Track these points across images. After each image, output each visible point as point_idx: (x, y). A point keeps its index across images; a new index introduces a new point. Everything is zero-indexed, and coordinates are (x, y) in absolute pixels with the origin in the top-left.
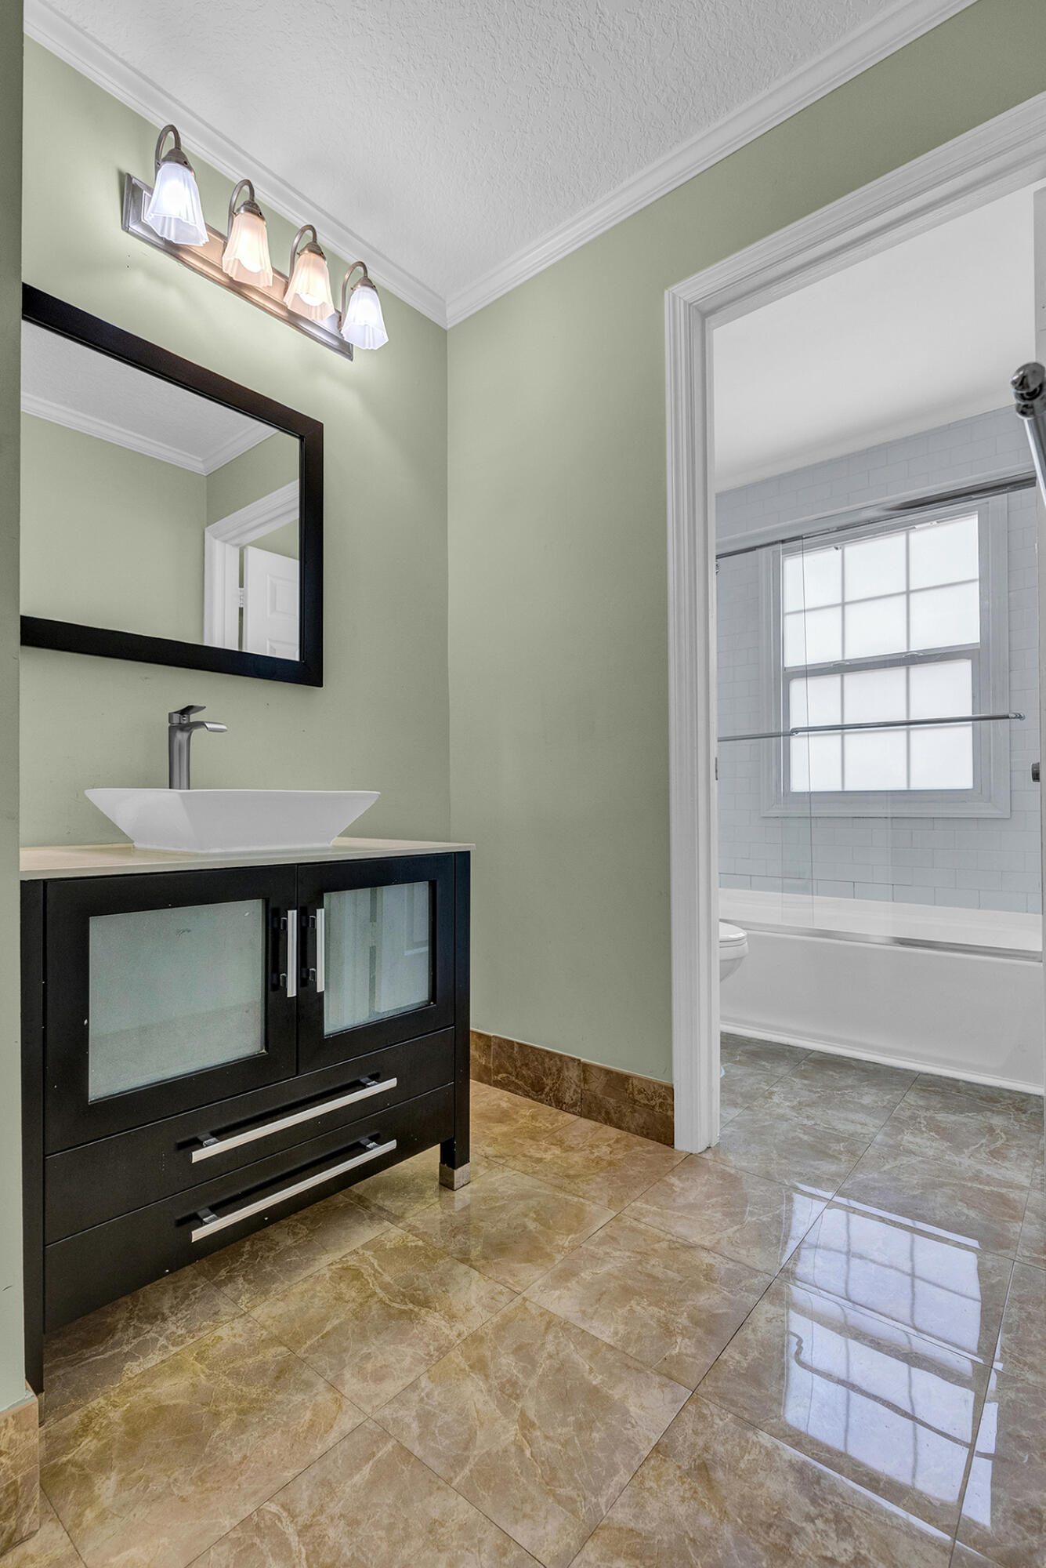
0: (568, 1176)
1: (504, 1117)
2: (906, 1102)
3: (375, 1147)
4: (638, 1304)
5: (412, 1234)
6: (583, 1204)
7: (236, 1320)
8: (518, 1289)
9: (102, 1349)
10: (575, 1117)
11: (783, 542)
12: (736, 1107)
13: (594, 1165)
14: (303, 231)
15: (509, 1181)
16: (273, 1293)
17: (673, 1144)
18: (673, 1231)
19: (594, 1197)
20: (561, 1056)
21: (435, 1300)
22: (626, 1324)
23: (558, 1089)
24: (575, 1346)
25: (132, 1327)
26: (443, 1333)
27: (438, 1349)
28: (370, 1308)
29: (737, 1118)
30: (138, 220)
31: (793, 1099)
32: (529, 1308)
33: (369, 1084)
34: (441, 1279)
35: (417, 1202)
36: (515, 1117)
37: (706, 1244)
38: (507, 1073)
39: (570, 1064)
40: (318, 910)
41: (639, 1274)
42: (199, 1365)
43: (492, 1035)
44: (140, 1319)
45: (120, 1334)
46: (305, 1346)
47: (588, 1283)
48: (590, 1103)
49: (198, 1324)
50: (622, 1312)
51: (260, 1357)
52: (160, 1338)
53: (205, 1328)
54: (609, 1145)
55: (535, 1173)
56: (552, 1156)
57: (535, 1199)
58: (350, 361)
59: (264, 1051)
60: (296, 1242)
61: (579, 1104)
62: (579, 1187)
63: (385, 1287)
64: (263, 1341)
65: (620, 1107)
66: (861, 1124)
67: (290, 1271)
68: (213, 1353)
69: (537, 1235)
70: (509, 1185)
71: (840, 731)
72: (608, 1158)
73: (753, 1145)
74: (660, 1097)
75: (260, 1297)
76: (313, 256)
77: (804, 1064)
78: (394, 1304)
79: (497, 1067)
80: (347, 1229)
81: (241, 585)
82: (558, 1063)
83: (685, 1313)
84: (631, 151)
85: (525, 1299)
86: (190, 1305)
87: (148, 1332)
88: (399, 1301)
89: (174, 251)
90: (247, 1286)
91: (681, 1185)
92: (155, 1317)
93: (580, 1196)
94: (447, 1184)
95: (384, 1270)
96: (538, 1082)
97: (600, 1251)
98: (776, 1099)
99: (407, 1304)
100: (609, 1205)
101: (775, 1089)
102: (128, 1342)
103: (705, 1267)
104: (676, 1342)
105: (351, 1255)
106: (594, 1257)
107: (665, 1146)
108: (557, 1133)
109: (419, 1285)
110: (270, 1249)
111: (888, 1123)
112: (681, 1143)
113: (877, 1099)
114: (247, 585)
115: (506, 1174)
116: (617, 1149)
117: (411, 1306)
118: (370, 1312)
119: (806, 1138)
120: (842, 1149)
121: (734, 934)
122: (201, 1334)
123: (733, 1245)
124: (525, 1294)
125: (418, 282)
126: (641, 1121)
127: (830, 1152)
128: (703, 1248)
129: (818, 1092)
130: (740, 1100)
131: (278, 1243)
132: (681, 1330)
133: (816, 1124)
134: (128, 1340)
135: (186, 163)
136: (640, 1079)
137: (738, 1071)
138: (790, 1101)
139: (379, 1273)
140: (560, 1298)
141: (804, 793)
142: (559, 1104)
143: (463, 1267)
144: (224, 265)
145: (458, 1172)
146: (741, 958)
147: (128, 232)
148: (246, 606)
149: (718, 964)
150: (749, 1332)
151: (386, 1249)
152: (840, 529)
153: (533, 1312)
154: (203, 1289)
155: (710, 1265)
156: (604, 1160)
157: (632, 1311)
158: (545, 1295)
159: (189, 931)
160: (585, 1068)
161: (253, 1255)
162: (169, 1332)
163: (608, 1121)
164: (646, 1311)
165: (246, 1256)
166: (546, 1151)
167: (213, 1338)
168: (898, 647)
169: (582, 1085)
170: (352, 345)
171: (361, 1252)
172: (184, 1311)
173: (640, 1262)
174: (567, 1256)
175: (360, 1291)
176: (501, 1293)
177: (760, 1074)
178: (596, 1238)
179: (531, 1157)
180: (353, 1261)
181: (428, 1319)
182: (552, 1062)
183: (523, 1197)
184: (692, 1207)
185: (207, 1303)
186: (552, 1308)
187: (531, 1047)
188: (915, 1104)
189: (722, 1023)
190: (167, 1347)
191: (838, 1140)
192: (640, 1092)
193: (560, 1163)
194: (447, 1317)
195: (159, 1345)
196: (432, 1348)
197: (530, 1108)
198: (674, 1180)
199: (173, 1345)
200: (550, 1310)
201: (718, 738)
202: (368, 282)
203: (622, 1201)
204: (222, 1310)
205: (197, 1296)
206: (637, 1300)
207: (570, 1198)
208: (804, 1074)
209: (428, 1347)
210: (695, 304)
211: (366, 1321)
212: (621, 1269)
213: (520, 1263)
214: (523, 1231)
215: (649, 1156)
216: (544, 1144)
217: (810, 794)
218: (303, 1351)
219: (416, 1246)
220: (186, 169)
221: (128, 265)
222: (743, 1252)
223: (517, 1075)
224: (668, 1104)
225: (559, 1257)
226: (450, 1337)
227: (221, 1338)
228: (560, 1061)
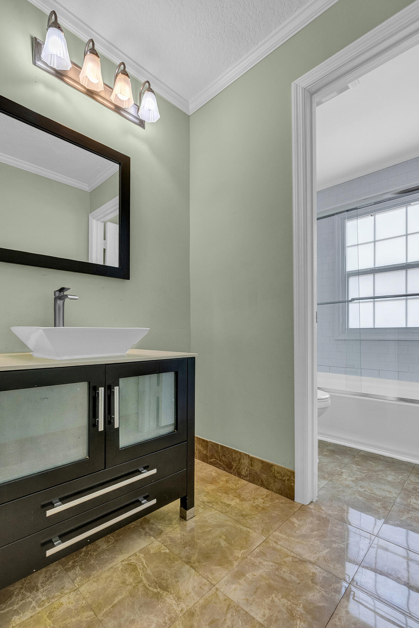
0: (242, 515)
1: (213, 481)
2: (410, 480)
3: (146, 502)
4: (276, 597)
5: (164, 545)
6: (249, 532)
7: (72, 593)
8: (214, 582)
9: (4, 606)
10: (246, 482)
11: (347, 211)
12: (324, 480)
13: (255, 509)
14: (120, 65)
15: (213, 517)
16: (92, 577)
17: (294, 499)
18: (295, 550)
19: (255, 528)
20: (240, 453)
21: (172, 587)
22: (270, 609)
23: (239, 468)
24: (242, 623)
25: (21, 594)
26: (174, 609)
27: (170, 619)
28: (138, 589)
29: (325, 486)
30: (40, 59)
31: (353, 476)
32: (219, 595)
33: (143, 472)
34: (176, 574)
35: (168, 527)
36: (218, 481)
37: (312, 560)
38: (216, 459)
39: (245, 457)
40: (115, 387)
41: (277, 576)
42: (48, 620)
43: (209, 440)
44: (26, 590)
45: (14, 597)
46: (103, 612)
47: (250, 581)
48: (254, 476)
49: (53, 594)
50: (268, 601)
51: (79, 618)
52: (33, 602)
53: (56, 597)
54: (263, 498)
55: (226, 512)
56: (235, 503)
57: (226, 527)
58: (143, 129)
59: (88, 457)
60: (108, 547)
61: (249, 476)
62: (247, 522)
63: (147, 577)
64: (82, 607)
65: (268, 479)
66: (388, 492)
67: (103, 564)
68: (57, 613)
69: (225, 549)
70: (213, 519)
71: (372, 300)
72: (262, 505)
73: (334, 501)
74: (288, 476)
75: (86, 579)
76: (123, 76)
77: (357, 457)
78: (151, 588)
79: (211, 455)
80: (133, 540)
81: (105, 239)
82: (239, 456)
83: (301, 604)
84: (275, 14)
85: (217, 589)
86: (51, 582)
87: (28, 597)
88: (153, 586)
89: (60, 76)
90: (80, 572)
91: (298, 523)
92: (33, 588)
93: (248, 527)
94: (183, 517)
95: (148, 566)
96: (230, 464)
97: (257, 561)
98: (344, 476)
99: (157, 589)
100: (262, 533)
101: (343, 471)
102: (18, 604)
103: (311, 575)
104: (297, 624)
105: (133, 556)
106: (253, 564)
107: (290, 500)
108: (238, 491)
109: (164, 577)
110: (96, 550)
111: (402, 492)
112: (298, 498)
113: (395, 478)
114: (107, 239)
115: (212, 513)
116: (267, 500)
117: (159, 590)
118: (138, 592)
119: (361, 498)
120: (380, 506)
121: (323, 396)
122: (53, 600)
123: (326, 561)
124: (217, 586)
125: (175, 93)
126: (279, 487)
127: (374, 507)
128: (310, 562)
129: (365, 473)
130: (326, 476)
131: (99, 547)
132: (299, 616)
133: (365, 491)
134: (17, 602)
135: (59, 27)
136: (278, 467)
137: (326, 460)
138: (352, 477)
139: (145, 568)
140: (235, 590)
141: (357, 328)
142: (239, 475)
143: (187, 567)
144: (81, 81)
145: (188, 512)
146: (328, 407)
147: (35, 65)
148: (107, 248)
149: (317, 409)
150: (337, 620)
151: (150, 553)
152: (375, 203)
153: (221, 598)
154: (59, 573)
155: (314, 573)
156: (260, 507)
157: (273, 601)
158: (228, 587)
159: (47, 398)
160: (252, 459)
161: (87, 553)
162: (38, 598)
163: (262, 485)
164: (281, 601)
165: (83, 554)
166: (232, 500)
167: (58, 604)
168: (402, 260)
169: (250, 467)
170: (144, 121)
171: (138, 554)
172: (48, 585)
173: (277, 569)
174: (239, 563)
175: (135, 579)
176: (205, 584)
177: (336, 462)
178: (255, 553)
179: (225, 503)
180: (133, 560)
181: (167, 599)
182: (236, 455)
183: (220, 526)
184: (304, 536)
185: (59, 581)
186: (231, 596)
187: (227, 448)
188: (415, 481)
189: (318, 436)
190: (35, 608)
191: (378, 500)
192: (278, 473)
193: (238, 507)
194: (176, 598)
195: (31, 606)
196: (167, 618)
197: (226, 476)
198: (294, 520)
199: (38, 606)
200: (229, 597)
201: (318, 303)
202: (150, 90)
203: (268, 531)
204: (66, 586)
205: (56, 576)
206: (275, 594)
207: (243, 528)
208: (358, 463)
209: (165, 617)
210: (308, 88)
211: (135, 598)
212: (267, 572)
213: (216, 566)
214: (218, 546)
215: (282, 505)
216: (231, 496)
217: (360, 329)
218: (101, 616)
219: (165, 552)
220: (60, 31)
221: (35, 81)
222: (331, 566)
223: (220, 460)
224: (292, 480)
225: (236, 564)
226: (177, 611)
227: (62, 604)
228: (240, 455)
